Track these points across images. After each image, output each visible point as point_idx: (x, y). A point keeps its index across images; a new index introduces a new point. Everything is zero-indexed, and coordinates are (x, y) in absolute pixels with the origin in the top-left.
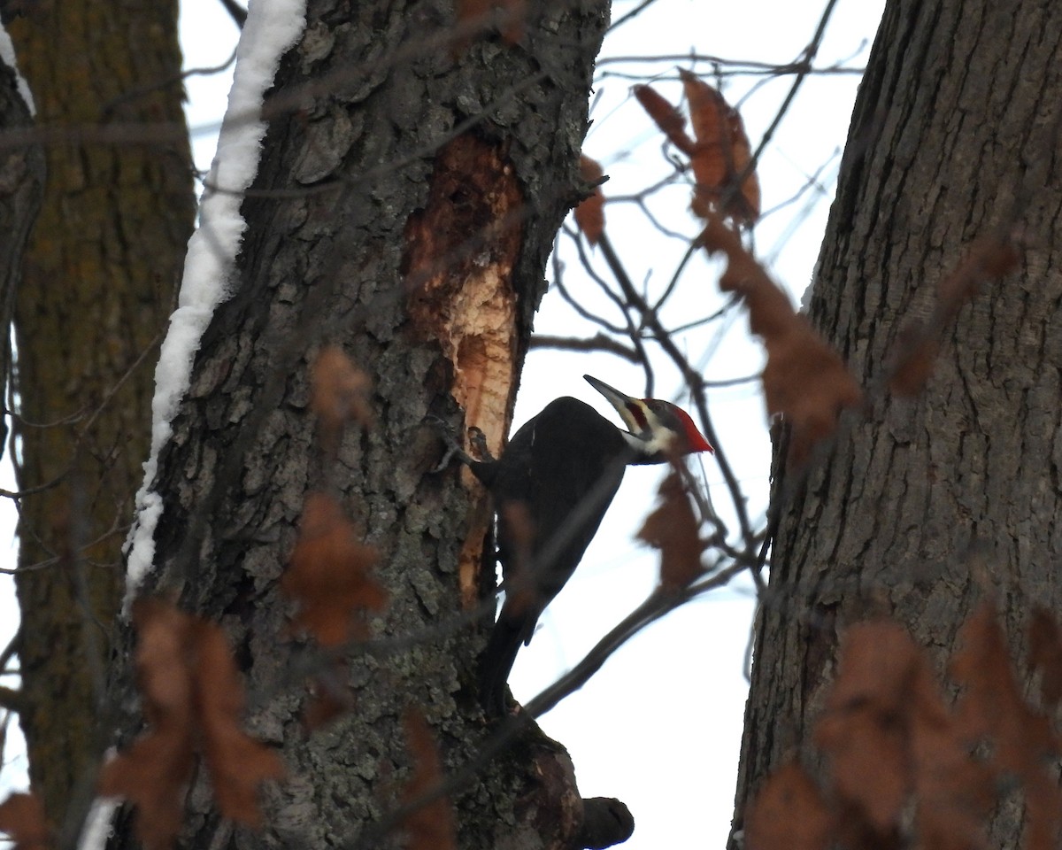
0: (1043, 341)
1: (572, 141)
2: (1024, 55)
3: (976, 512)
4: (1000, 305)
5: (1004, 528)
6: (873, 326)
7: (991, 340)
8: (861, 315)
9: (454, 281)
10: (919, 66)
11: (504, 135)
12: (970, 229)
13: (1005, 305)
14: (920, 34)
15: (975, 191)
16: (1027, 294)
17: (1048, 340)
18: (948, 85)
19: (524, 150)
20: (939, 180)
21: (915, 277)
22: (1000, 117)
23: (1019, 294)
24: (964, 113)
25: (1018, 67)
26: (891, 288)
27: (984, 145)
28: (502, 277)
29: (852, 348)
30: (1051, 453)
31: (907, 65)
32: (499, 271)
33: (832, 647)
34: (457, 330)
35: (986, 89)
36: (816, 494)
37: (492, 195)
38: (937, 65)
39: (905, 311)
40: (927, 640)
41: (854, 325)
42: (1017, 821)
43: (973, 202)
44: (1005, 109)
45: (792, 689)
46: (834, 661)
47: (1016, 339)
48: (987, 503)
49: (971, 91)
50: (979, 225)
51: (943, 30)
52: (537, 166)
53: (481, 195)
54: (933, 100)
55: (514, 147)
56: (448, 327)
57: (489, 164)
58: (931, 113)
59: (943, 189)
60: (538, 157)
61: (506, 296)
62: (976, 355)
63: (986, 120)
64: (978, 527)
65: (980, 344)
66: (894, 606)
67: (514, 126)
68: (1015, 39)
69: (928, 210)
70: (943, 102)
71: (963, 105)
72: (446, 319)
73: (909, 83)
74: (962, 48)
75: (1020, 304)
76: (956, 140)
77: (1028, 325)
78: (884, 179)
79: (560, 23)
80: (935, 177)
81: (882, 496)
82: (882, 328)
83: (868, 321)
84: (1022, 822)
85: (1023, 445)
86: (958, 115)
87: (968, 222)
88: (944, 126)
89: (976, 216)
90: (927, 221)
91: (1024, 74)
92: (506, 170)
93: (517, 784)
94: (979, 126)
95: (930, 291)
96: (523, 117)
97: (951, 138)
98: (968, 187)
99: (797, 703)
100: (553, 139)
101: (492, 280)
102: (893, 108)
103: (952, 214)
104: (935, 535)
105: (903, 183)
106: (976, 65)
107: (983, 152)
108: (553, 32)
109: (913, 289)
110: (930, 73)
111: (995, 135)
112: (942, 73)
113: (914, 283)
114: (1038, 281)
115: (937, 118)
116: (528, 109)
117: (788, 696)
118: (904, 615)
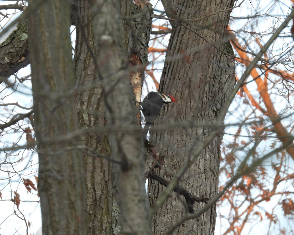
0: (194, 114)
1: (147, 55)
2: (189, 69)
3: (185, 141)
4: (187, 109)
5: (190, 143)
6: (166, 113)
7: (186, 115)
8: (164, 112)
9: (132, 74)
10: (172, 72)
11: (138, 52)
12: (182, 97)
13: (188, 109)
14: (172, 67)
15: (182, 91)
16: (191, 107)
17: (195, 114)
18: (177, 75)
19: (141, 55)
20: (176, 90)
21: (173, 105)
22: (186, 79)
23: (190, 107)
24: (180, 79)
25: (188, 71)
26: (169, 107)
27: (183, 84)
28: (139, 74)
29: (163, 117)
30: (196, 132)
31: (170, 72)
32: (139, 73)
33: (164, 163)
34: (133, 82)
35: (183, 75)
36: (159, 140)
37: (137, 62)
38: (175, 72)
39: (171, 110)
40: (180, 160)
41: (163, 114)
42: (196, 188)
43: (182, 93)
44: (186, 78)
45: (157, 170)
46: (164, 165)
47: (190, 114)
48: (187, 139)
49: (181, 75)
50: (183, 96)
51: (175, 66)
52: (143, 57)
53: (135, 62)
54: (174, 77)
55: (139, 54)
56: (132, 81)
57: (136, 57)
58: (174, 79)
59: (177, 91)
60: (143, 56)
61: (140, 77)
62: (183, 117)
63: (183, 80)
64: (186, 143)
65: (184, 115)
66: (174, 156)
67: (139, 51)
68: (187, 67)
69: (174, 94)
70: (176, 77)
71: (179, 77)
72: (131, 80)
73: (170, 75)
74: (179, 68)
75: (190, 109)
76: (179, 83)
77: (191, 112)
78: (167, 90)
79: (144, 36)
80: (175, 89)
81: (170, 139)
82: (168, 113)
83: (165, 112)
84: (197, 188)
85: (192, 131)
86: (179, 79)
87: (181, 96)
88: (176, 81)
89: (182, 95)
90: (174, 96)
91: (189, 72)
92: (138, 58)
93: (149, 152)
94: (182, 81)
95: (176, 107)
96: (140, 50)
97: (178, 83)
98: (181, 91)
99: (158, 172)
100: (145, 54)
101: (138, 75)
102: (168, 79)
103: (179, 95)
104: (179, 145)
105: (170, 90)
106: (181, 71)
107: (183, 85)
108: (143, 38)
109: (173, 107)
110: (174, 73)
111: (185, 82)
112: (176, 73)
113: (173, 106)
114: (193, 105)
115: (175, 80)
116: (141, 49)
117: (157, 171)
118: (175, 157)
